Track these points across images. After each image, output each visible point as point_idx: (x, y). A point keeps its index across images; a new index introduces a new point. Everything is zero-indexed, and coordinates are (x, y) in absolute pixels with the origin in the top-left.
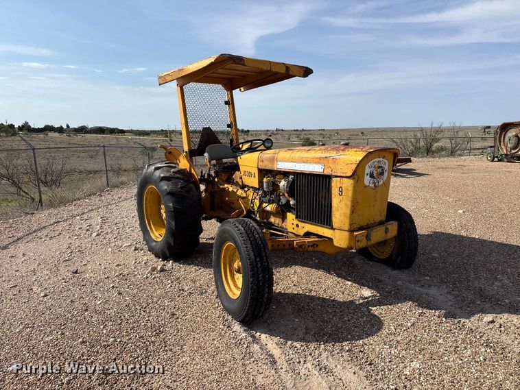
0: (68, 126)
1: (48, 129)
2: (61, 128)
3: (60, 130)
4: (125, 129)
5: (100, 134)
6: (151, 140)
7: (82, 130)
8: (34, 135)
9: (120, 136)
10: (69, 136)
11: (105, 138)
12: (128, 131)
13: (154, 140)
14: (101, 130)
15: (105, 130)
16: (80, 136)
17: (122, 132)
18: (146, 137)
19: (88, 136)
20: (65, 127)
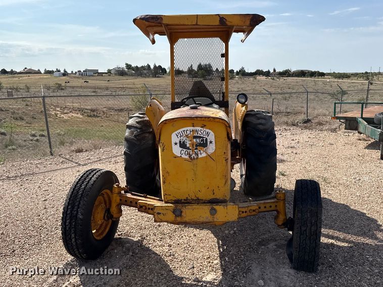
0: (275, 70)
1: (259, 73)
2: (269, 72)
3: (267, 74)
4: (325, 72)
5: (301, 77)
6: (349, 83)
7: (286, 74)
8: (246, 79)
9: (320, 79)
10: (273, 79)
11: (304, 80)
12: (329, 74)
13: (353, 83)
14: (302, 74)
15: (306, 73)
16: (282, 79)
17: (322, 75)
18: (345, 80)
19: (290, 79)
20: (272, 71)
